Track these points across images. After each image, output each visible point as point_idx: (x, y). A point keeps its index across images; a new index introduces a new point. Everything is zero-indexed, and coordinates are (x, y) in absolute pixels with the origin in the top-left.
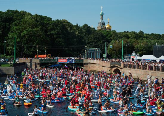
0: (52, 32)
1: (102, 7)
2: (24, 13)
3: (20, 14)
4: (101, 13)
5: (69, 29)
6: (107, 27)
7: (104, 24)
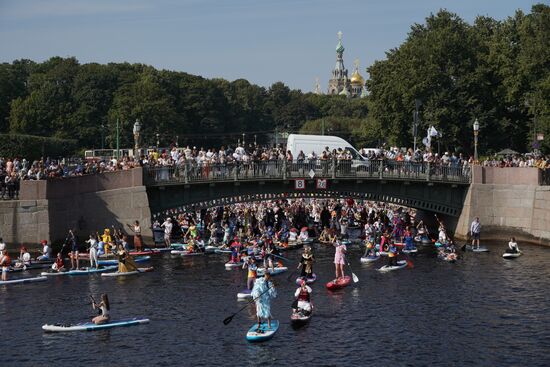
0: (195, 105)
1: (340, 33)
2: (140, 68)
3: (131, 72)
4: (338, 48)
5: (229, 98)
6: (353, 79)
7: (346, 74)
